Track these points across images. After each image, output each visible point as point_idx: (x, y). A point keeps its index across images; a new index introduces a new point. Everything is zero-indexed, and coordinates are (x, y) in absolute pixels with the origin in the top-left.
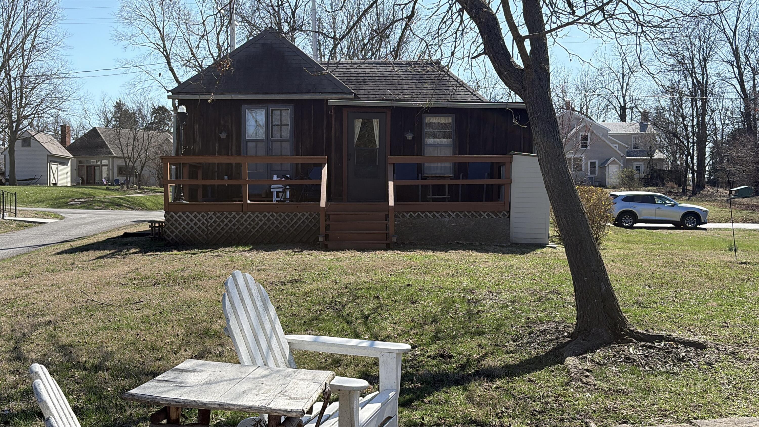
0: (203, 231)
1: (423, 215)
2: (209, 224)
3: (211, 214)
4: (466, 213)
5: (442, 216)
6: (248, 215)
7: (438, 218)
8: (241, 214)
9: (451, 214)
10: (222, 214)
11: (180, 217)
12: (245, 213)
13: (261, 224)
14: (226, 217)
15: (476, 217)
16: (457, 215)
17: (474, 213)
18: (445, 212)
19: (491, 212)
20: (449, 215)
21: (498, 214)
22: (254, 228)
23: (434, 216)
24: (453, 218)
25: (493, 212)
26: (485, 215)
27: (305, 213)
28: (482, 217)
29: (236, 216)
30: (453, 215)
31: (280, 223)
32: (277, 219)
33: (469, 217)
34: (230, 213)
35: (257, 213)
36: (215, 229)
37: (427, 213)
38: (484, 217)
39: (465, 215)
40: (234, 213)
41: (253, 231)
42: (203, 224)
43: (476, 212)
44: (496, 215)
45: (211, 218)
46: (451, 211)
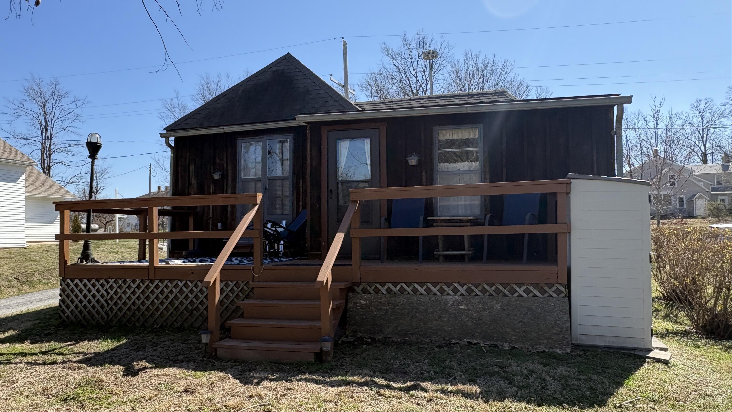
0: (102, 307)
1: (409, 290)
2: (109, 296)
3: (112, 281)
4: (486, 287)
5: (442, 291)
6: (155, 284)
7: (435, 294)
8: (147, 282)
9: (459, 287)
10: (125, 282)
11: (77, 285)
12: (152, 282)
13: (171, 297)
14: (129, 287)
15: (505, 295)
16: (469, 291)
17: (500, 287)
18: (449, 285)
19: (532, 285)
20: (455, 291)
21: (546, 288)
22: (162, 303)
23: (428, 290)
24: (462, 295)
25: (536, 286)
26: (521, 291)
27: (230, 283)
28: (516, 295)
29: (141, 285)
30: (462, 290)
31: (196, 297)
32: (191, 291)
33: (491, 295)
34: (134, 281)
35: (166, 282)
36: (116, 304)
37: (416, 286)
38: (520, 296)
39: (484, 291)
40: (138, 281)
41: (162, 308)
42: (102, 296)
43: (505, 285)
44: (543, 292)
45: (111, 287)
46: (459, 283)
